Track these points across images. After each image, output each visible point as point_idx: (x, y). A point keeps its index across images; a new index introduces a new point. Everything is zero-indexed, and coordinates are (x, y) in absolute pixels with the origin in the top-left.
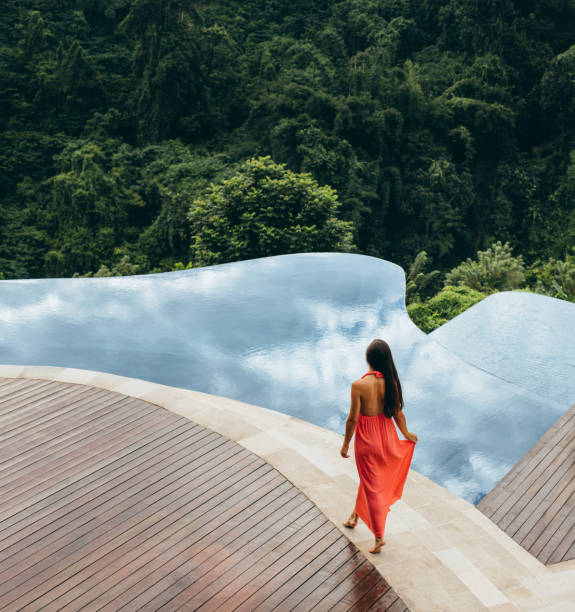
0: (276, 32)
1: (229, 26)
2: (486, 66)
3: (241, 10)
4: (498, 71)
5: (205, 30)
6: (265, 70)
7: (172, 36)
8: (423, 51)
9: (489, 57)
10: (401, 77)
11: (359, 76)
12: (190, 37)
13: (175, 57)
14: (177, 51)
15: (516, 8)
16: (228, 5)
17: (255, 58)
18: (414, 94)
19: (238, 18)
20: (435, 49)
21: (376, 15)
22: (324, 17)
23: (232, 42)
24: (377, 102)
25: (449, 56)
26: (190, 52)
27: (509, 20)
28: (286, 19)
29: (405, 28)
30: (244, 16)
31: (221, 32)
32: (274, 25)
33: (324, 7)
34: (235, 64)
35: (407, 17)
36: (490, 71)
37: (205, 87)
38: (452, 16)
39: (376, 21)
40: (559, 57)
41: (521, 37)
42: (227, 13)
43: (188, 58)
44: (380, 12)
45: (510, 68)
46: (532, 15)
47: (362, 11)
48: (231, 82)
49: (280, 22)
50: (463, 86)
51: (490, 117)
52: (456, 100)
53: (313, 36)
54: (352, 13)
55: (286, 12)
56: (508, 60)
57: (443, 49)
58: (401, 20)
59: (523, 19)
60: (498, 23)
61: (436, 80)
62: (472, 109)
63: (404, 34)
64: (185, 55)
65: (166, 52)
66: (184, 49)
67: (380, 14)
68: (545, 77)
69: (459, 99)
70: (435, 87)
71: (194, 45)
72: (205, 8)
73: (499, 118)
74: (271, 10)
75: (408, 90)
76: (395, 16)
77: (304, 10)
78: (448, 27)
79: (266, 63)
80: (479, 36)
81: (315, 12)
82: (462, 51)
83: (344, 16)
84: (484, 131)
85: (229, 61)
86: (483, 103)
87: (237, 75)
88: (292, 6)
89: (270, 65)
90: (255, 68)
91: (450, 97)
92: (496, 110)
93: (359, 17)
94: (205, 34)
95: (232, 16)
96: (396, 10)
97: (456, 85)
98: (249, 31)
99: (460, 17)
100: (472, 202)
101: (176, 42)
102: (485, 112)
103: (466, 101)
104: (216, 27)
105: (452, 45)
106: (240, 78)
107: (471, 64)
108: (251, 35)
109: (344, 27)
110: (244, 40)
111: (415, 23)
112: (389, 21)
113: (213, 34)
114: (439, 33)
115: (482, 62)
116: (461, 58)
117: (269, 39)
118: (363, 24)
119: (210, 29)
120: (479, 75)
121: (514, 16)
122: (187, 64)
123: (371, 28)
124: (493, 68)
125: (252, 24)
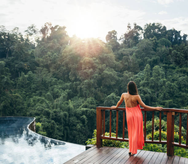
0: (34, 95)
1: (21, 94)
2: (90, 100)
3: (24, 90)
4: (93, 101)
5: (13, 95)
6: (32, 105)
7: (4, 97)
8: (74, 98)
9: (91, 98)
10: (67, 104)
11: (57, 105)
12: (10, 97)
13: (5, 102)
14: (6, 101)
15: (97, 85)
16: (21, 89)
17: (29, 102)
18: (71, 108)
19: (24, 92)
20: (77, 97)
21: (61, 89)
22: (47, 91)
23: (22, 98)
24: (61, 111)
25: (81, 99)
26: (9, 101)
27: (96, 88)
28: (37, 92)
29: (69, 92)
30: (25, 91)
31: (18, 95)
32: (34, 94)
33: (47, 88)
34: (23, 104)
35: (69, 89)
36: (91, 102)
37: (15, 110)
38: (81, 88)
39: (61, 91)
40: (108, 96)
41: (99, 93)
42: (20, 91)
43: (9, 102)
44: (62, 88)
45: (96, 101)
46: (101, 87)
47: (57, 88)
48: (22, 108)
49: (35, 92)
50: (84, 105)
51: (91, 112)
52: (82, 109)
53: (44, 96)
54: (55, 89)
55: (37, 90)
56: (96, 99)
57: (79, 97)
58: (68, 90)
59: (99, 88)
60: (93, 89)
61: (77, 105)
62: (87, 111)
63: (69, 94)
64: (8, 102)
65: (3, 101)
66: (8, 100)
67: (62, 89)
68: (105, 102)
69: (83, 109)
70: (77, 106)
71: (11, 99)
72: (14, 90)
73: (94, 113)
74: (33, 90)
75: (69, 107)
76: (66, 89)
77: (42, 89)
78: (80, 91)
79: (31, 103)
80: (88, 93)
81: (45, 89)
82: (84, 97)
83: (52, 90)
84: (90, 116)
85: (21, 103)
86: (89, 109)
87: (23, 106)
88: (38, 88)
89: (33, 104)
90: (29, 105)
91: (81, 108)
92: (92, 111)
93: (56, 90)
94: (14, 96)
95: (22, 92)
96: (66, 87)
97: (82, 105)
98: (27, 95)
99: (83, 88)
100: (89, 134)
101: (5, 98)
102: (90, 111)
103: (85, 109)
104: (17, 94)
105: (82, 96)
106: (24, 107)
107: (86, 100)
108: (28, 96)
109: (53, 93)
110: (26, 98)
111: (71, 91)
112: (64, 91)
113: (16, 96)
114: (78, 93)
115: (89, 100)
116: (84, 99)
117: (32, 97)
118: (58, 92)
119: (15, 94)
120: (88, 103)
121: (97, 87)
122: (9, 104)
123: (60, 93)
124: (92, 101)
125: (28, 94)
